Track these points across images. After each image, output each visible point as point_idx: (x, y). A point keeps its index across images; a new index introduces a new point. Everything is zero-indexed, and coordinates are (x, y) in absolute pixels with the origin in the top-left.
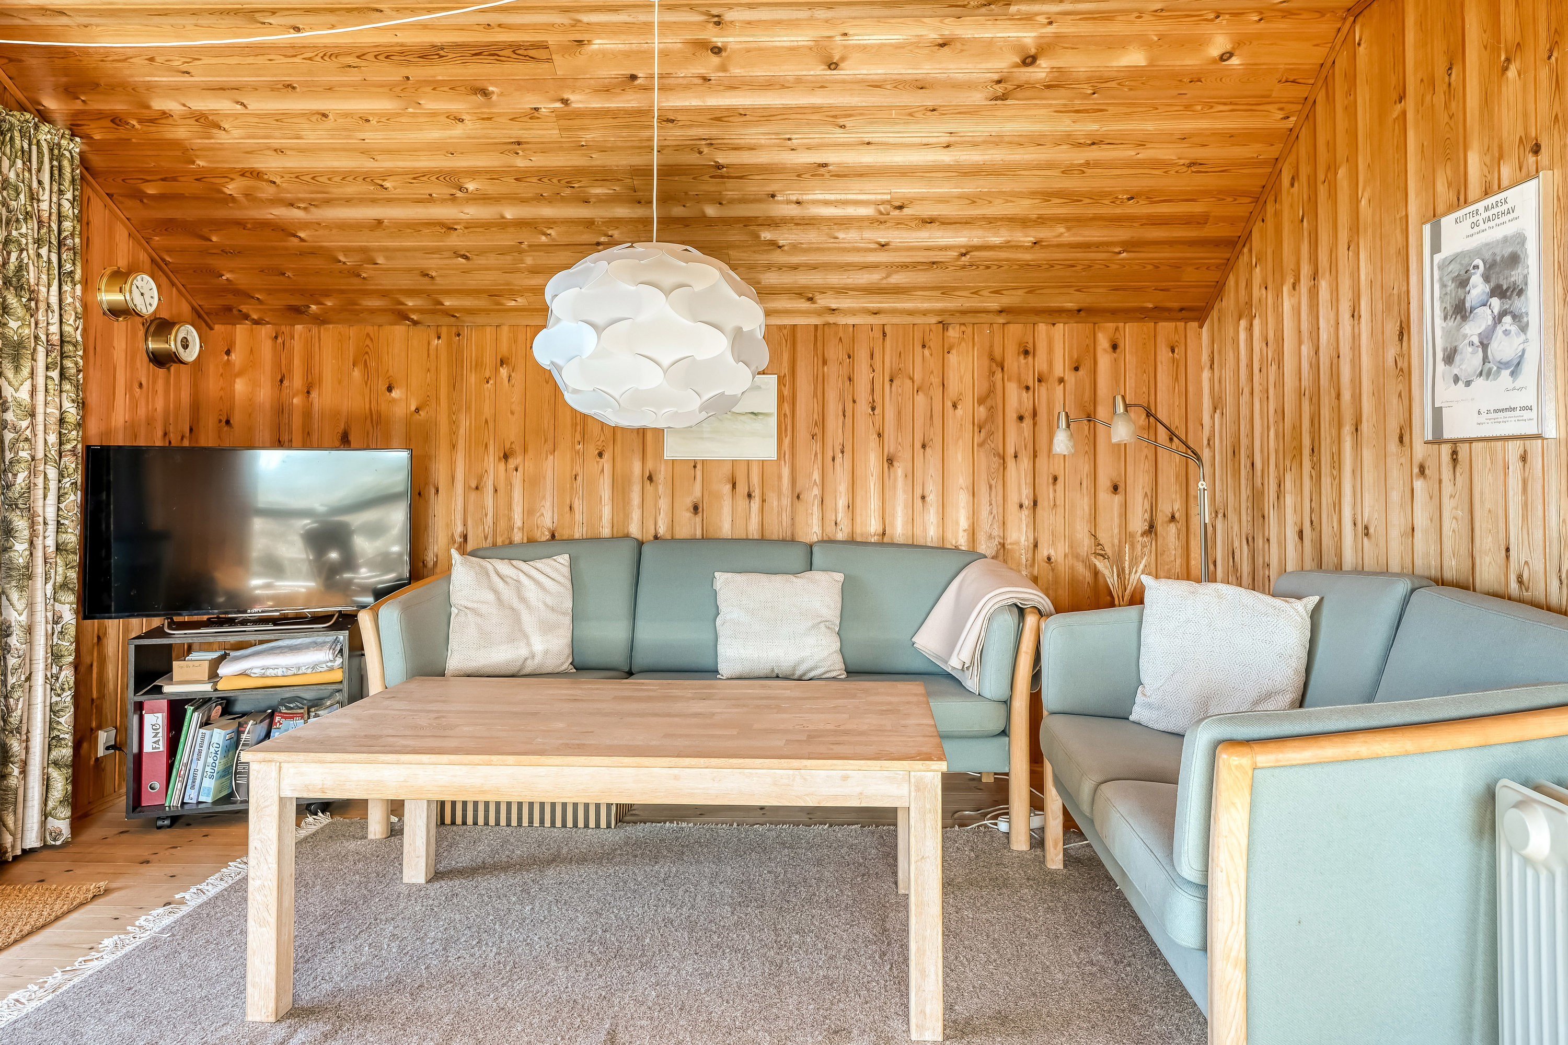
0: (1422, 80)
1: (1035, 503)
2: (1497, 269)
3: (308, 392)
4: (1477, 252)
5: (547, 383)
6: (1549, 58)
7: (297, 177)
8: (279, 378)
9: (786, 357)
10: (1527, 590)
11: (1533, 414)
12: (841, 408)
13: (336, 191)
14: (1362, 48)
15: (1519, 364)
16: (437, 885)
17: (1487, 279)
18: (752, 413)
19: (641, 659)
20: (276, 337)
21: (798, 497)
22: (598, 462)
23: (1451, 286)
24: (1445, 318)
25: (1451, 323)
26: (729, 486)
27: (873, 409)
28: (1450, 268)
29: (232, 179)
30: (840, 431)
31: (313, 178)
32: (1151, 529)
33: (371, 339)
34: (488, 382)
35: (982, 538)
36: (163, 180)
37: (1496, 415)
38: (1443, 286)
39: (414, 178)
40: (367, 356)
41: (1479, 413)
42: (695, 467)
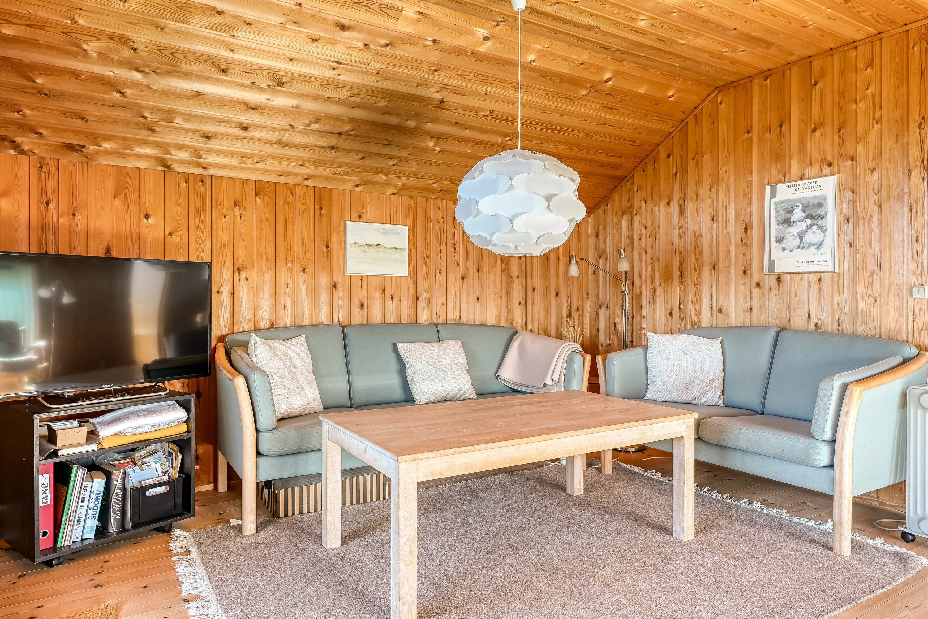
0: (763, 127)
1: (526, 301)
2: (810, 208)
3: (74, 215)
4: (799, 200)
5: (268, 221)
6: (839, 132)
7: (159, 50)
8: (45, 200)
9: (411, 216)
10: (820, 329)
11: (830, 263)
12: (439, 247)
13: (185, 67)
14: (723, 106)
15: (821, 244)
16: (350, 544)
17: (804, 211)
18: (395, 248)
19: (358, 399)
20: (41, 167)
21: (418, 299)
22: (302, 276)
23: (782, 212)
24: (778, 224)
25: (781, 227)
26: (381, 292)
27: (455, 249)
28: (782, 205)
29: (99, 39)
30: (439, 260)
31: (171, 54)
32: (570, 315)
33: (130, 178)
34: (225, 217)
35: (503, 320)
36: (28, 25)
37: (808, 264)
38: (777, 211)
39: (252, 70)
40: (126, 190)
41: (798, 262)
42: (361, 280)
